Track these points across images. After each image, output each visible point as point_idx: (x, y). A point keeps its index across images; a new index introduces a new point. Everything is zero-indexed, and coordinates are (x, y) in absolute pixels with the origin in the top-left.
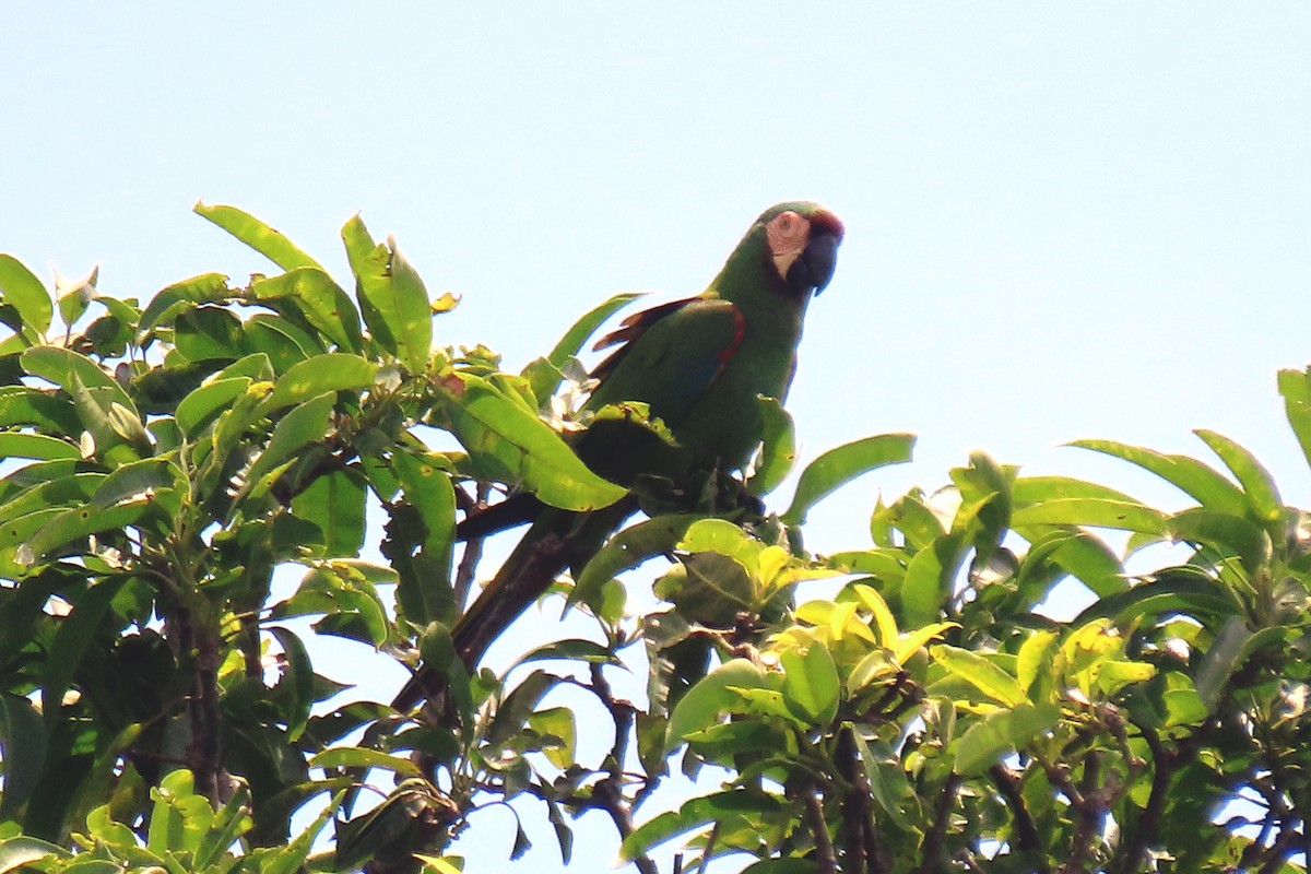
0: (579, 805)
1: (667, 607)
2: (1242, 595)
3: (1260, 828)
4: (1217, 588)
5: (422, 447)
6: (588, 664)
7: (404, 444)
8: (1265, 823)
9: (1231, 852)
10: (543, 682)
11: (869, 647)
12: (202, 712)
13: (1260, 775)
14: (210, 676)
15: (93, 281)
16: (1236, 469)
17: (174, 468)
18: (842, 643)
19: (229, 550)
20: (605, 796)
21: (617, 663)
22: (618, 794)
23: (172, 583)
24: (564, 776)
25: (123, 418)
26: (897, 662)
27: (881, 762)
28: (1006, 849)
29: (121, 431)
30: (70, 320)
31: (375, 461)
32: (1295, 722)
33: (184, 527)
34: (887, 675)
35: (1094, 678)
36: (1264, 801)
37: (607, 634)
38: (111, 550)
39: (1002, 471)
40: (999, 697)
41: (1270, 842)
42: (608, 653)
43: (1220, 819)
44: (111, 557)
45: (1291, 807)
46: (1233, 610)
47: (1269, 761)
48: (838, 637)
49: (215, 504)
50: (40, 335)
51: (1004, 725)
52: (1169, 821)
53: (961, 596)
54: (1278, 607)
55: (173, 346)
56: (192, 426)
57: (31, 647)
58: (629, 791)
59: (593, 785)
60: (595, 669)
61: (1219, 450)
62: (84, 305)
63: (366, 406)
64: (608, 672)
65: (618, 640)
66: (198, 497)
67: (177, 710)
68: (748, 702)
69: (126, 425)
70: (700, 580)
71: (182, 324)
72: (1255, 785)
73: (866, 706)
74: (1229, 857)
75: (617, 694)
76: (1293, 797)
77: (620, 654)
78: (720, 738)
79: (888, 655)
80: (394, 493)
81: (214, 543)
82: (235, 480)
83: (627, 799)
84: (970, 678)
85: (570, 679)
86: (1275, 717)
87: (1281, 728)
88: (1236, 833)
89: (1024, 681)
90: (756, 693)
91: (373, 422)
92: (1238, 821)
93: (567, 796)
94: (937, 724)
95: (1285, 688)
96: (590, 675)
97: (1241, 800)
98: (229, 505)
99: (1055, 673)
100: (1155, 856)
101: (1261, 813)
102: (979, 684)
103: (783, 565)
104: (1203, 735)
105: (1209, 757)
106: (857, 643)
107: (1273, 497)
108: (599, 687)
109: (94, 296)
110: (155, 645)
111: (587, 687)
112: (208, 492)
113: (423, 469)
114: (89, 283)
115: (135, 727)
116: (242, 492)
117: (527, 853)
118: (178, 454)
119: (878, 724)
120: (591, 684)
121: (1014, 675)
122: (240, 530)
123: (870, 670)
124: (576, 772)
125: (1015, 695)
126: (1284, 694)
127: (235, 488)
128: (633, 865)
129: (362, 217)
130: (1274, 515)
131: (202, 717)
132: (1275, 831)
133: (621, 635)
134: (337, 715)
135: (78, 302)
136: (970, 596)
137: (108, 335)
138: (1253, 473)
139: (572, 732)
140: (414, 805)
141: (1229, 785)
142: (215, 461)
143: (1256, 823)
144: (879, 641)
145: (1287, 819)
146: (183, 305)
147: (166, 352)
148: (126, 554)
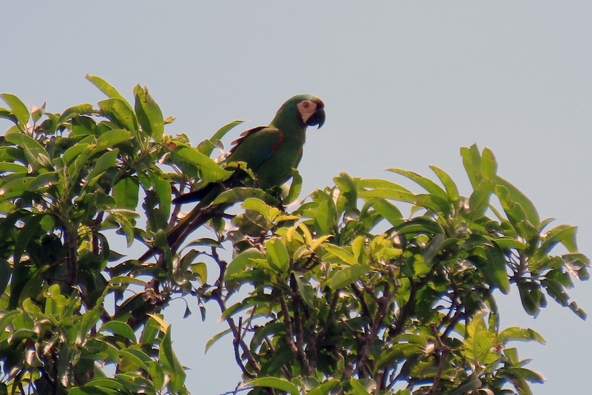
0: (207, 298)
1: (237, 229)
2: (444, 227)
3: (449, 310)
4: (435, 225)
5: (159, 170)
6: (211, 248)
7: (153, 169)
8: (451, 308)
9: (439, 319)
10: (195, 253)
11: (301, 244)
12: (70, 262)
13: (450, 292)
14: (73, 250)
15: (44, 107)
16: (444, 181)
17: (60, 175)
18: (291, 243)
19: (81, 204)
20: (216, 295)
21: (222, 247)
22: (220, 294)
23: (61, 218)
24: (201, 287)
25: (43, 158)
26: (312, 250)
27: (305, 285)
28: (359, 316)
29: (42, 164)
30: (35, 120)
31: (142, 176)
32: (462, 273)
33: (65, 197)
34: (308, 254)
35: (382, 255)
36: (451, 301)
37: (218, 237)
38: (40, 205)
39: (353, 180)
40: (348, 262)
41: (452, 315)
42: (218, 243)
43: (434, 307)
44: (40, 208)
45: (460, 303)
46: (440, 232)
47: (453, 286)
48: (290, 241)
49: (76, 189)
50: (25, 126)
51: (349, 272)
52: (418, 307)
53: (340, 225)
54: (457, 232)
55: (71, 131)
56: (68, 161)
57: (10, 239)
58: (225, 293)
59: (212, 291)
60: (214, 249)
61: (438, 174)
62: (40, 115)
63: (140, 155)
64: (218, 250)
65: (222, 239)
66: (70, 186)
67: (61, 262)
68: (257, 264)
69: (44, 161)
70: (247, 219)
71: (74, 121)
72: (448, 295)
73: (300, 265)
74: (438, 321)
75: (221, 259)
76: (461, 299)
77: (222, 244)
78: (246, 275)
79: (308, 247)
80: (149, 187)
81: (75, 202)
82: (83, 180)
83: (224, 296)
84: (337, 255)
85: (204, 253)
86: (455, 271)
87: (457, 275)
88: (440, 312)
89: (356, 256)
90: (259, 261)
91: (142, 161)
92: (441, 307)
93: (202, 295)
94: (324, 271)
95: (459, 261)
96: (211, 251)
97: (442, 300)
98: (81, 190)
99: (368, 254)
100: (413, 320)
101: (450, 305)
102: (340, 257)
103: (277, 214)
104: (429, 276)
105: (432, 285)
106: (297, 242)
107: (456, 191)
108: (215, 256)
109: (44, 112)
110: (55, 239)
111: (210, 256)
112: (73, 184)
113: (160, 178)
114: (42, 107)
115: (47, 266)
116: (86, 184)
117: (189, 316)
118: (63, 170)
119: (304, 272)
120: (212, 254)
121: (352, 253)
122: (85, 197)
123: (302, 252)
124: (206, 286)
125: (354, 261)
126: (459, 263)
127: (83, 183)
128: (226, 321)
129: (140, 84)
130: (456, 199)
131: (71, 265)
132: (454, 311)
133: (223, 237)
134: (124, 264)
135: (38, 114)
136: (344, 226)
137: (48, 126)
138: (449, 183)
139: (205, 271)
140: (146, 296)
141: (438, 295)
142: (75, 173)
143: (448, 308)
144: (305, 243)
145: (459, 307)
146: (74, 115)
147: (69, 134)
148: (45, 206)
